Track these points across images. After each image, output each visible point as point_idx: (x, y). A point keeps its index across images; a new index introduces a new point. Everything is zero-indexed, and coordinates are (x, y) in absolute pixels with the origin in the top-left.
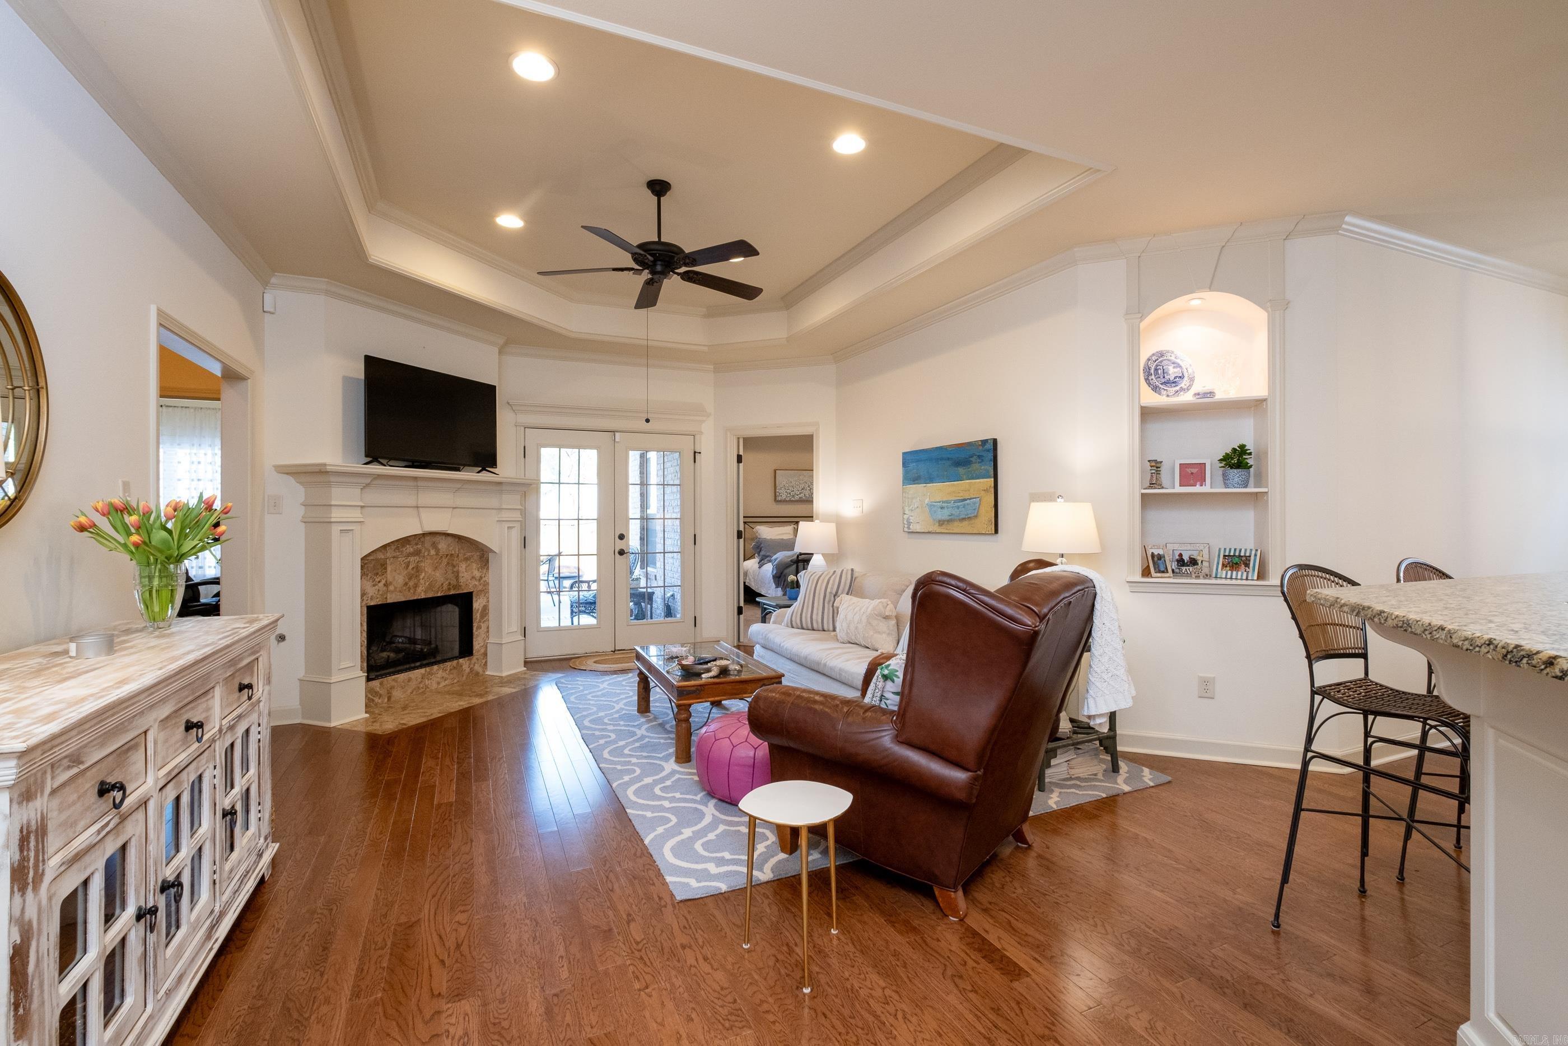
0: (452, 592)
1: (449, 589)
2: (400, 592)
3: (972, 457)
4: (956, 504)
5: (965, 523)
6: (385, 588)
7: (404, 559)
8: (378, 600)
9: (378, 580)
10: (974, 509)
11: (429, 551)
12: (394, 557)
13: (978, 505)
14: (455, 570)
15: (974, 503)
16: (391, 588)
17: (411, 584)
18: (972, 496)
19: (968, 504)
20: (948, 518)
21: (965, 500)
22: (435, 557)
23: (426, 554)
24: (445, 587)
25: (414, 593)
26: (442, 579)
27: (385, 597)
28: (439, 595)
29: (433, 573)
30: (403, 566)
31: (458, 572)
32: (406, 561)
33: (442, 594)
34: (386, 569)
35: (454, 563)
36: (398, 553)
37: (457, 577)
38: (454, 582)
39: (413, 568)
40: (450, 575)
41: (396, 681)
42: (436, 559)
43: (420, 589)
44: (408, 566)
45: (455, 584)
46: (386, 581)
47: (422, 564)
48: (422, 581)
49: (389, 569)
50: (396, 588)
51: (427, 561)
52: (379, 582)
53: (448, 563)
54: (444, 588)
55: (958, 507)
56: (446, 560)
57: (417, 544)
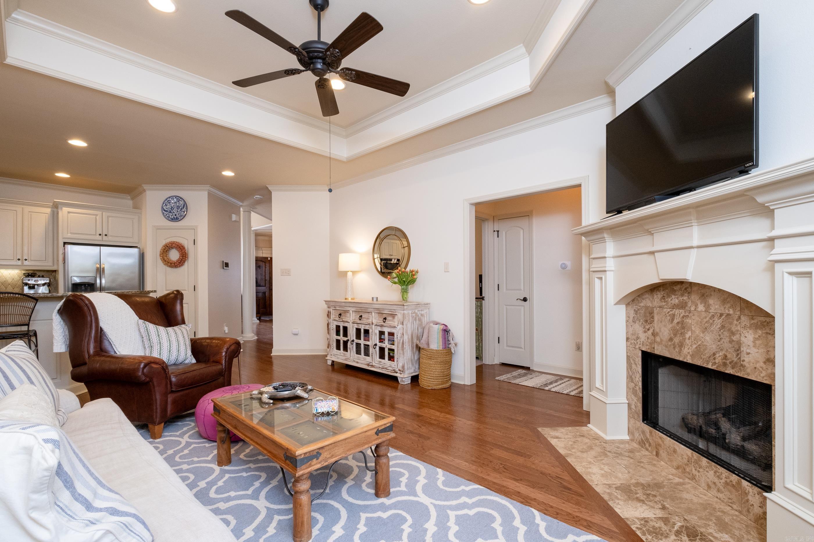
0: (729, 371)
1: (725, 364)
2: (666, 346)
6: (652, 338)
7: (669, 310)
8: (647, 347)
9: (647, 327)
11: (696, 306)
12: (660, 307)
14: (734, 338)
16: (658, 339)
17: (676, 340)
22: (704, 314)
23: (693, 309)
24: (719, 359)
25: (680, 352)
26: (714, 346)
27: (653, 346)
28: (710, 366)
29: (702, 335)
30: (669, 318)
31: (739, 343)
32: (671, 313)
33: (714, 367)
34: (653, 317)
35: (734, 329)
36: (664, 304)
37: (738, 351)
38: (732, 356)
39: (678, 323)
40: (726, 345)
41: (663, 442)
42: (706, 317)
43: (685, 351)
44: (673, 320)
45: (735, 360)
46: (654, 331)
47: (689, 321)
48: (687, 341)
49: (656, 318)
50: (661, 340)
51: (693, 317)
52: (648, 330)
53: (723, 327)
54: (717, 361)
56: (720, 321)
57: (682, 295)
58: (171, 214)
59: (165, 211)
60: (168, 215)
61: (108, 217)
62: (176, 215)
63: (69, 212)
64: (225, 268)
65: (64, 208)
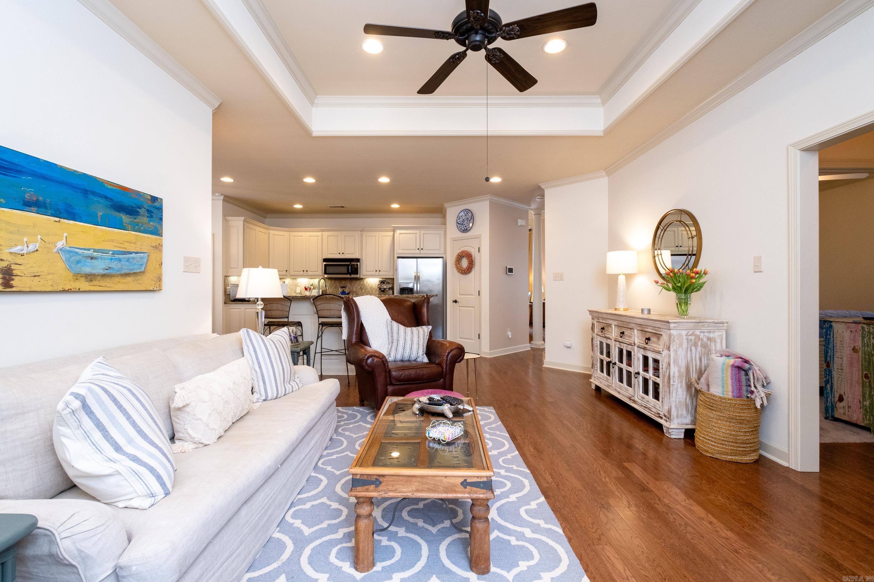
3: (140, 208)
4: (117, 256)
5: (129, 279)
10: (142, 265)
13: (145, 260)
15: (142, 258)
18: (139, 250)
19: (133, 258)
20: (102, 272)
21: (130, 253)
55: (120, 260)
58: (463, 226)
59: (458, 224)
60: (460, 228)
61: (424, 234)
62: (466, 226)
63: (400, 234)
64: (508, 273)
65: (397, 231)
